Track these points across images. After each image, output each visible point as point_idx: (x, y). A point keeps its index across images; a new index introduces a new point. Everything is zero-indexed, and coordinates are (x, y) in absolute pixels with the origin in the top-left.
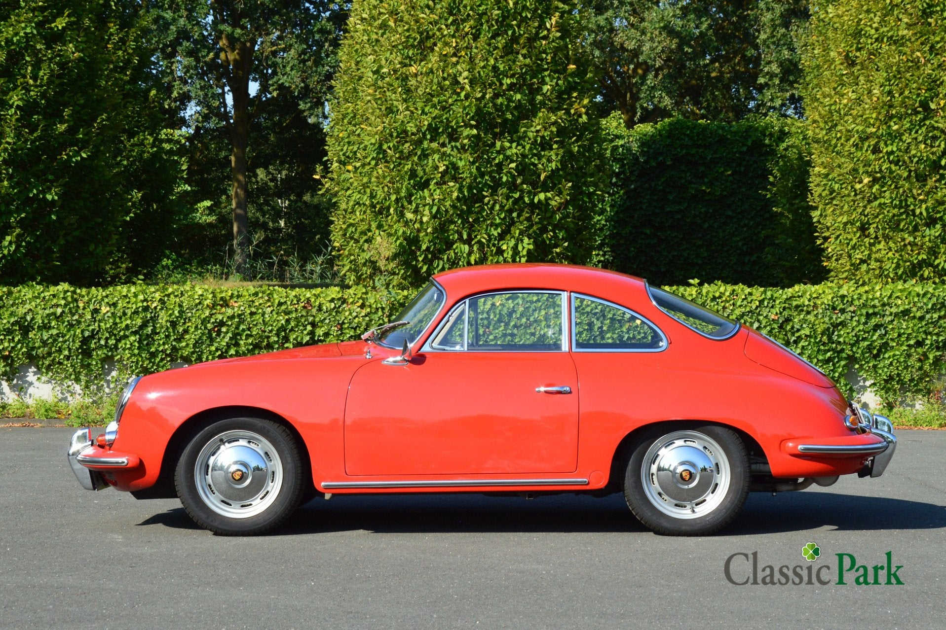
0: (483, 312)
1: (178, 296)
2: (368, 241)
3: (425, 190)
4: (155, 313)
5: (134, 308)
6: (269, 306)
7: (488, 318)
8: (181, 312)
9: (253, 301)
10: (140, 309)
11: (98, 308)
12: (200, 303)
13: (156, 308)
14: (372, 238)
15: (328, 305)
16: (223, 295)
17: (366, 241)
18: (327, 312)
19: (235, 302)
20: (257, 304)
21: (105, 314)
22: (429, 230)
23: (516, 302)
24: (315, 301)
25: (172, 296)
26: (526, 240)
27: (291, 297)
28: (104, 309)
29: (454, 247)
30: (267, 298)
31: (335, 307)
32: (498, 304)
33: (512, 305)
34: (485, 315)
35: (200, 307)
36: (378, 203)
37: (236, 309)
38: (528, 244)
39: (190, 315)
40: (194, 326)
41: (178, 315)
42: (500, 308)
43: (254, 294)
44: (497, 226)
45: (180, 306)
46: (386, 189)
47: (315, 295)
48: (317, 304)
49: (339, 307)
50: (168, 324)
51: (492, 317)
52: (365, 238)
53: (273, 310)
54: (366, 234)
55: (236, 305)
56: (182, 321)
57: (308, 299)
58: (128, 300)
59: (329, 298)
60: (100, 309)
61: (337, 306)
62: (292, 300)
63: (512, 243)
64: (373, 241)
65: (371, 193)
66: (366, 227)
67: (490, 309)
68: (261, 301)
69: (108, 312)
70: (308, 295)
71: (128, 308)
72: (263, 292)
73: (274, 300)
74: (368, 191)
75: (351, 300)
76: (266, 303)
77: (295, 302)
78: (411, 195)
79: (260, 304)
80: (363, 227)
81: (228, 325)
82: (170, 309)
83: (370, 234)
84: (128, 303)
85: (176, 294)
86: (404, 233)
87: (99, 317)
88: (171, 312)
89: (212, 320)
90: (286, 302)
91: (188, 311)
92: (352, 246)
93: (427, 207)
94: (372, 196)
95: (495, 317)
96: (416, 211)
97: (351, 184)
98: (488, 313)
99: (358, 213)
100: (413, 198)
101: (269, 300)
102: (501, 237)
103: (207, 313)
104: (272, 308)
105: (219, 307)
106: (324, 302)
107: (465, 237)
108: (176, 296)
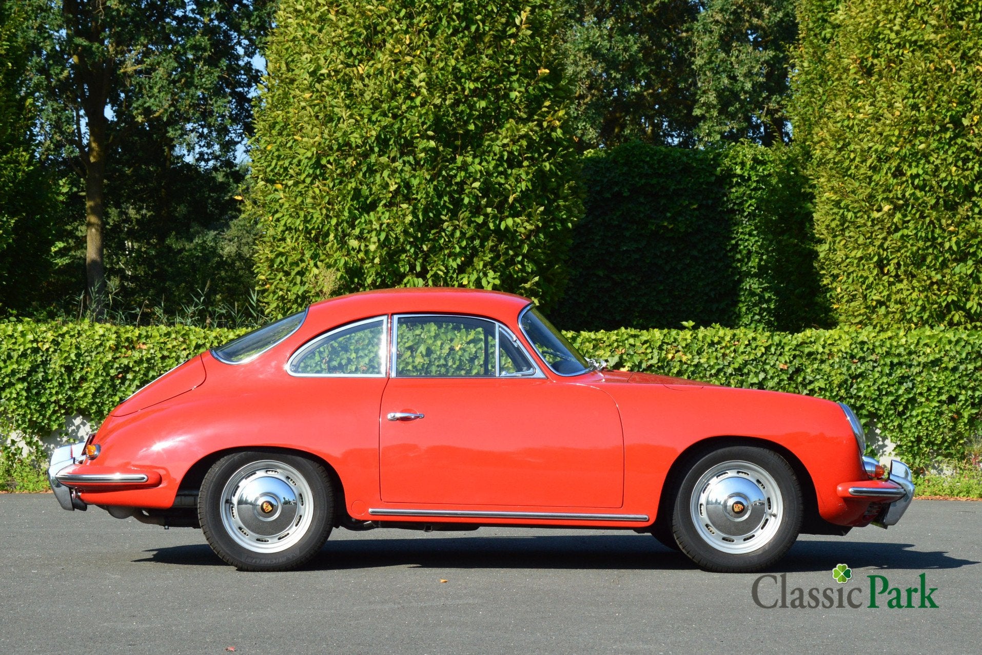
0: (439, 358)
1: (74, 336)
2: (301, 273)
3: (372, 214)
4: (47, 356)
5: (22, 349)
6: (185, 349)
7: (445, 366)
8: (78, 355)
9: (165, 343)
10: (29, 352)
12: (101, 345)
13: (47, 350)
14: (306, 269)
16: (129, 335)
17: (298, 273)
19: (144, 344)
20: (170, 346)
22: (377, 261)
23: (479, 346)
25: (67, 336)
26: (491, 274)
27: (211, 338)
29: (405, 280)
30: (181, 339)
32: (457, 349)
33: (474, 350)
34: (442, 362)
35: (101, 349)
36: (313, 228)
37: (144, 352)
38: (494, 278)
39: (89, 358)
40: (94, 372)
41: (74, 358)
42: (460, 353)
43: (166, 335)
44: (454, 256)
45: (77, 348)
46: (324, 211)
50: (63, 370)
51: (450, 363)
52: (297, 269)
53: (190, 354)
54: (298, 265)
55: (145, 347)
56: (80, 366)
58: (14, 340)
63: (474, 277)
64: (307, 274)
65: (305, 216)
66: (299, 256)
67: (449, 354)
68: (175, 343)
70: (232, 336)
71: (14, 350)
72: (177, 332)
73: (191, 341)
74: (302, 214)
76: (180, 345)
78: (355, 218)
79: (174, 347)
80: (295, 257)
81: (135, 372)
82: (65, 351)
83: (303, 265)
84: (14, 343)
85: (72, 333)
86: (346, 263)
88: (66, 355)
89: (116, 365)
90: (204, 344)
91: (86, 354)
92: (281, 279)
93: (374, 233)
94: (306, 221)
95: (454, 363)
96: (360, 238)
97: (281, 206)
98: (445, 359)
99: (288, 240)
100: (357, 222)
101: (184, 342)
102: (461, 269)
103: (110, 356)
104: (188, 352)
105: (124, 350)
107: (418, 269)
108: (72, 336)
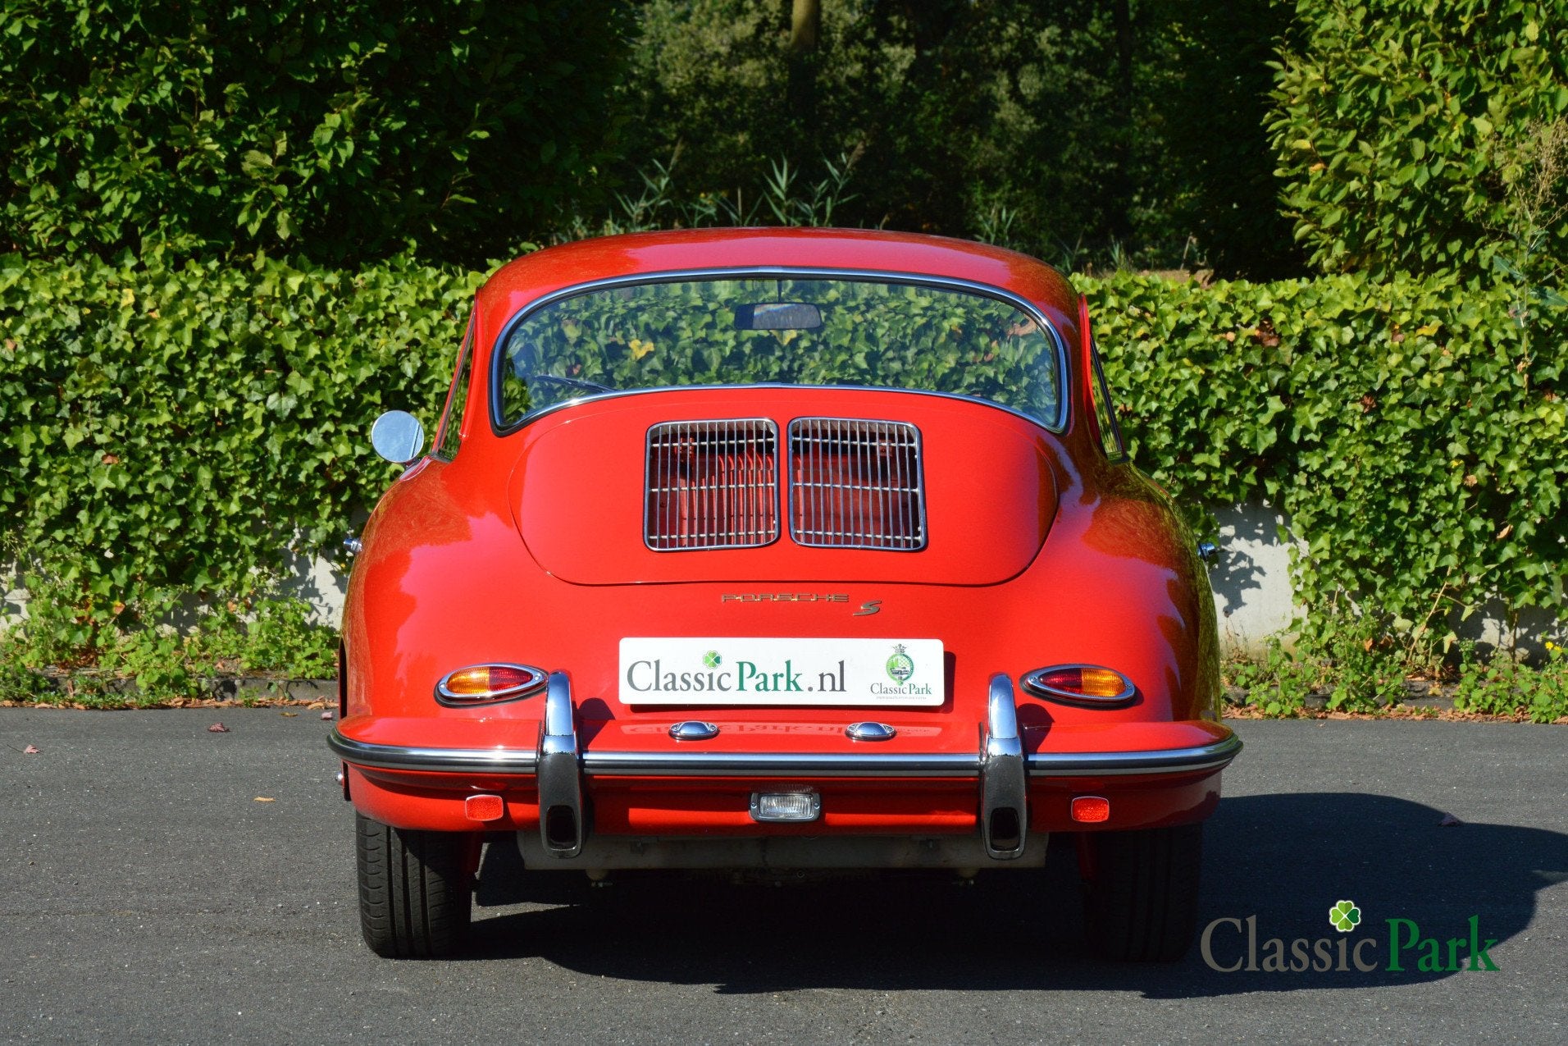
1: (857, 307)
4: (793, 361)
5: (731, 343)
6: (1145, 337)
8: (872, 358)
10: (747, 349)
11: (622, 342)
12: (927, 326)
13: (794, 343)
15: (1332, 332)
18: (1328, 354)
20: (1106, 329)
21: (641, 362)
24: (1290, 321)
25: (839, 309)
27: (1213, 305)
28: (639, 348)
30: (1134, 311)
31: (1355, 342)
35: (927, 342)
39: (896, 366)
41: (864, 365)
45: (871, 338)
47: (1282, 301)
48: (1297, 329)
49: (1368, 338)
53: (1159, 349)
57: (1266, 315)
58: (708, 318)
59: (1336, 312)
60: (626, 347)
61: (1361, 336)
62: (1218, 320)
68: (1118, 320)
69: (650, 355)
70: (1265, 302)
71: (711, 344)
72: (1121, 291)
73: (1158, 316)
75: (1405, 318)
76: (1133, 327)
77: (1226, 322)
79: (1116, 331)
82: (840, 348)
84: (710, 326)
85: (852, 304)
87: (626, 372)
88: (843, 357)
89: (969, 379)
90: (1196, 324)
91: (890, 354)
101: (1142, 318)
103: (951, 360)
104: (1154, 344)
105: (983, 341)
106: (1318, 322)
108: (851, 310)
